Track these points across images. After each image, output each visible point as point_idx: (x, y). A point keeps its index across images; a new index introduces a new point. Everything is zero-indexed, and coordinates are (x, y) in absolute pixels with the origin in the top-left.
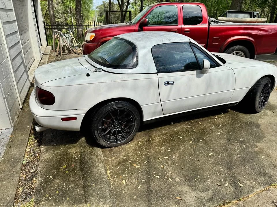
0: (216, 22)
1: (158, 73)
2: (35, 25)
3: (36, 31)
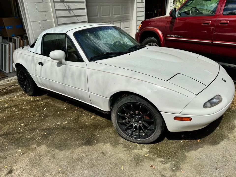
1: (41, 54)
2: (137, 17)
3: (137, 21)
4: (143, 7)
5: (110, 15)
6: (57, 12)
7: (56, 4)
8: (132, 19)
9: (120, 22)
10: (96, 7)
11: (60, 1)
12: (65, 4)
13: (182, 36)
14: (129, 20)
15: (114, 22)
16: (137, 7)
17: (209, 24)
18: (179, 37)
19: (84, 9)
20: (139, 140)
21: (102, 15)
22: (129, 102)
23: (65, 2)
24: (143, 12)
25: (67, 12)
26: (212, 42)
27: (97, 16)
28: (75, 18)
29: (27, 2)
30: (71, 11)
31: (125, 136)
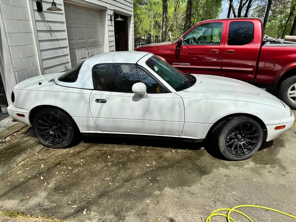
0: (274, 42)
1: (94, 89)
2: (110, 42)
3: (110, 47)
4: (113, 31)
5: (84, 39)
6: (38, 34)
7: (37, 23)
8: (104, 44)
9: (93, 47)
10: (72, 29)
11: (41, 20)
12: (46, 23)
13: (190, 64)
14: (101, 46)
15: (89, 48)
16: (109, 31)
17: (217, 52)
18: (187, 65)
19: (64, 31)
20: (244, 157)
21: (78, 38)
22: (239, 122)
23: (46, 21)
24: (113, 36)
25: (48, 34)
26: (221, 68)
27: (74, 40)
28: (56, 42)
29: (5, 19)
30: (52, 33)
31: (232, 157)
